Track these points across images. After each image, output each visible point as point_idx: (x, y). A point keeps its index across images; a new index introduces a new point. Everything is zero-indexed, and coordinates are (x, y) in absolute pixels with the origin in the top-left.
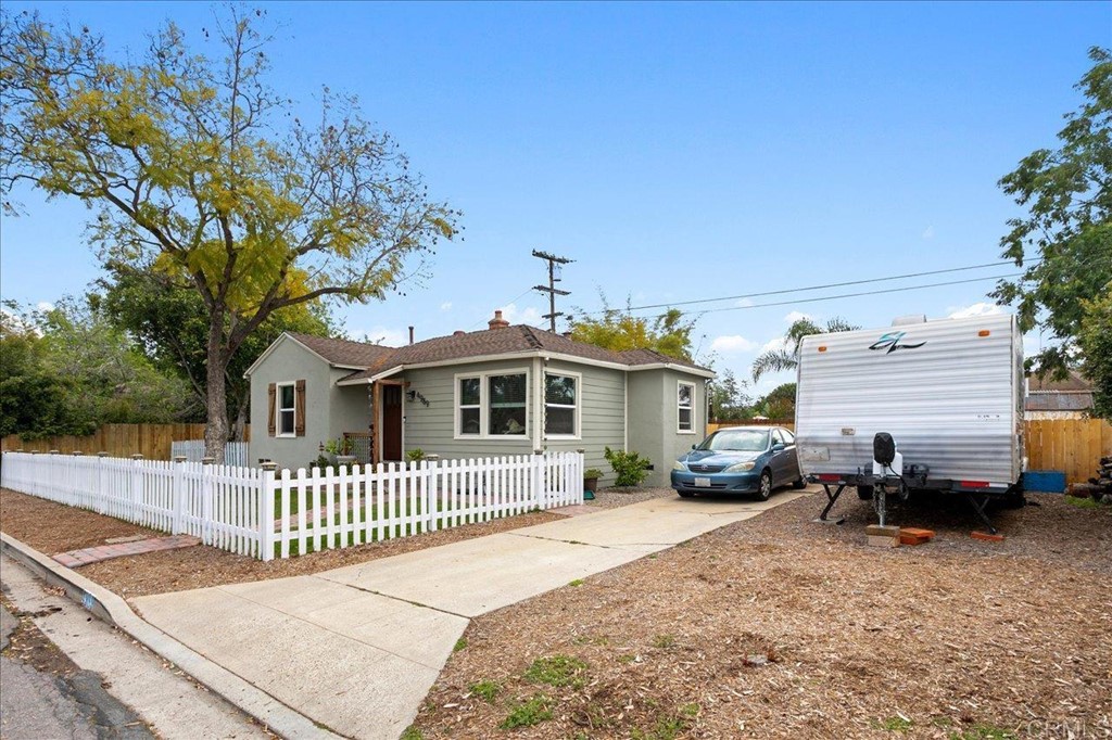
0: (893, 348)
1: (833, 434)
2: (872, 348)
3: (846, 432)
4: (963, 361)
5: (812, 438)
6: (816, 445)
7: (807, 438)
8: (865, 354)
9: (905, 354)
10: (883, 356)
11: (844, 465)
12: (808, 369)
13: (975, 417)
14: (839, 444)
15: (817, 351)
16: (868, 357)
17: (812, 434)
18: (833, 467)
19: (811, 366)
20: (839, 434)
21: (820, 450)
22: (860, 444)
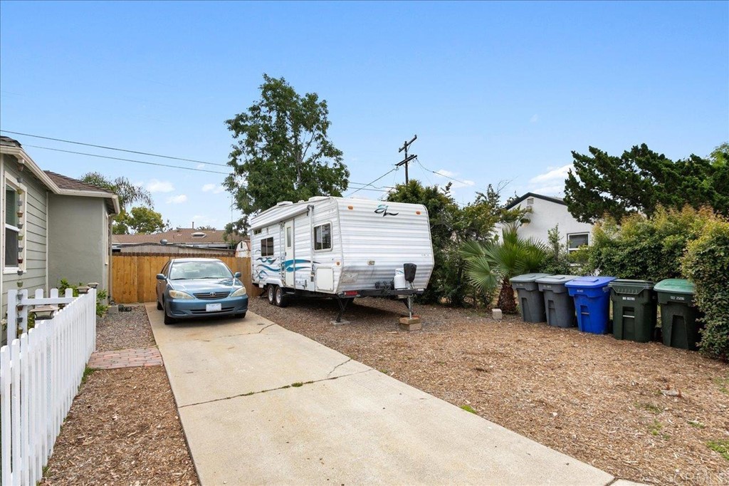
0: (385, 214)
1: (363, 264)
2: (376, 212)
3: (371, 263)
4: (413, 226)
5: (352, 267)
6: (353, 271)
7: (349, 267)
8: (372, 215)
9: (391, 218)
10: (381, 218)
11: (363, 284)
12: (344, 220)
13: (421, 255)
14: (365, 271)
15: (348, 209)
16: (374, 217)
17: (354, 264)
18: (358, 286)
19: (345, 218)
20: (366, 264)
21: (354, 275)
22: (376, 271)
